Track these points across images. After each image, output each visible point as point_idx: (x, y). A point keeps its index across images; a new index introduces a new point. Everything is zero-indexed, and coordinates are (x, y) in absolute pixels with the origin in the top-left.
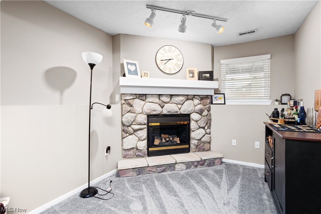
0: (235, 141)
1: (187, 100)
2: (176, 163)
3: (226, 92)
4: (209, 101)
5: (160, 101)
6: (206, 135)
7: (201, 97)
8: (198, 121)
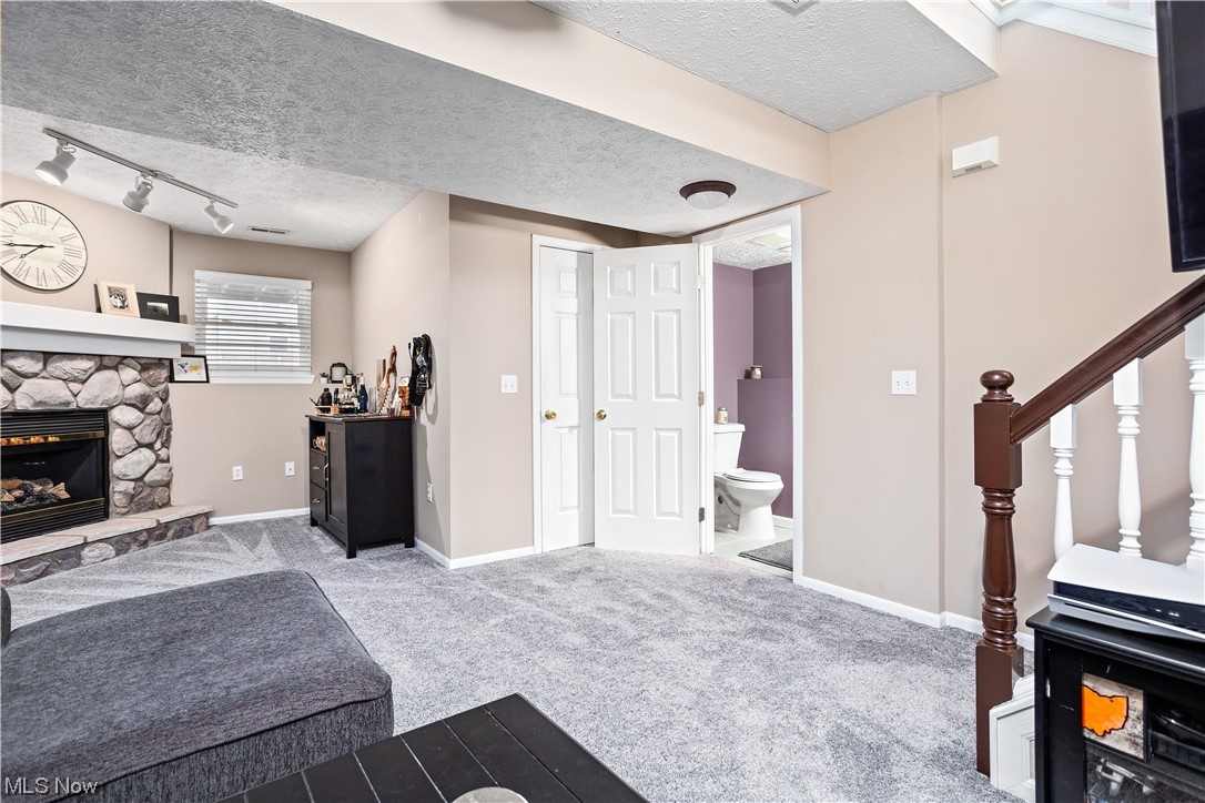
0: (240, 468)
1: (98, 370)
2: (86, 544)
3: (209, 351)
4: (165, 373)
5: (6, 370)
6: (159, 465)
7: (143, 361)
8: (135, 427)
